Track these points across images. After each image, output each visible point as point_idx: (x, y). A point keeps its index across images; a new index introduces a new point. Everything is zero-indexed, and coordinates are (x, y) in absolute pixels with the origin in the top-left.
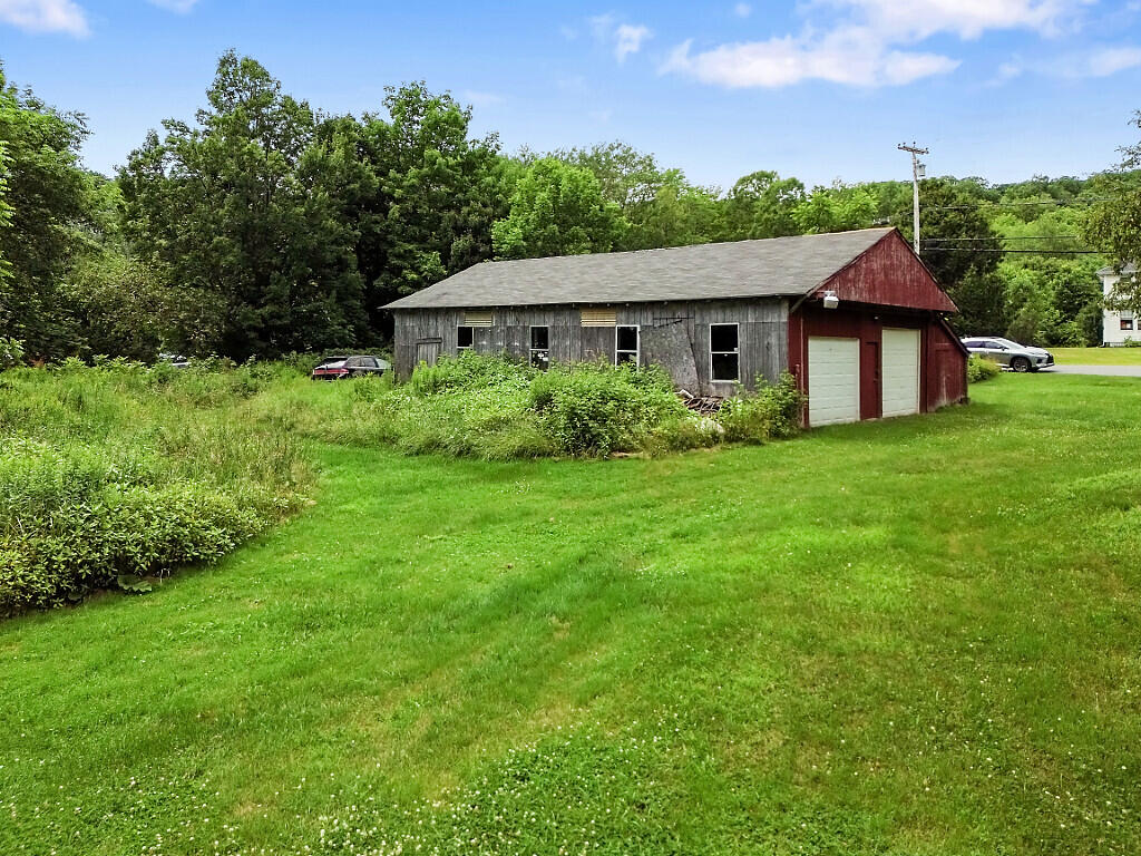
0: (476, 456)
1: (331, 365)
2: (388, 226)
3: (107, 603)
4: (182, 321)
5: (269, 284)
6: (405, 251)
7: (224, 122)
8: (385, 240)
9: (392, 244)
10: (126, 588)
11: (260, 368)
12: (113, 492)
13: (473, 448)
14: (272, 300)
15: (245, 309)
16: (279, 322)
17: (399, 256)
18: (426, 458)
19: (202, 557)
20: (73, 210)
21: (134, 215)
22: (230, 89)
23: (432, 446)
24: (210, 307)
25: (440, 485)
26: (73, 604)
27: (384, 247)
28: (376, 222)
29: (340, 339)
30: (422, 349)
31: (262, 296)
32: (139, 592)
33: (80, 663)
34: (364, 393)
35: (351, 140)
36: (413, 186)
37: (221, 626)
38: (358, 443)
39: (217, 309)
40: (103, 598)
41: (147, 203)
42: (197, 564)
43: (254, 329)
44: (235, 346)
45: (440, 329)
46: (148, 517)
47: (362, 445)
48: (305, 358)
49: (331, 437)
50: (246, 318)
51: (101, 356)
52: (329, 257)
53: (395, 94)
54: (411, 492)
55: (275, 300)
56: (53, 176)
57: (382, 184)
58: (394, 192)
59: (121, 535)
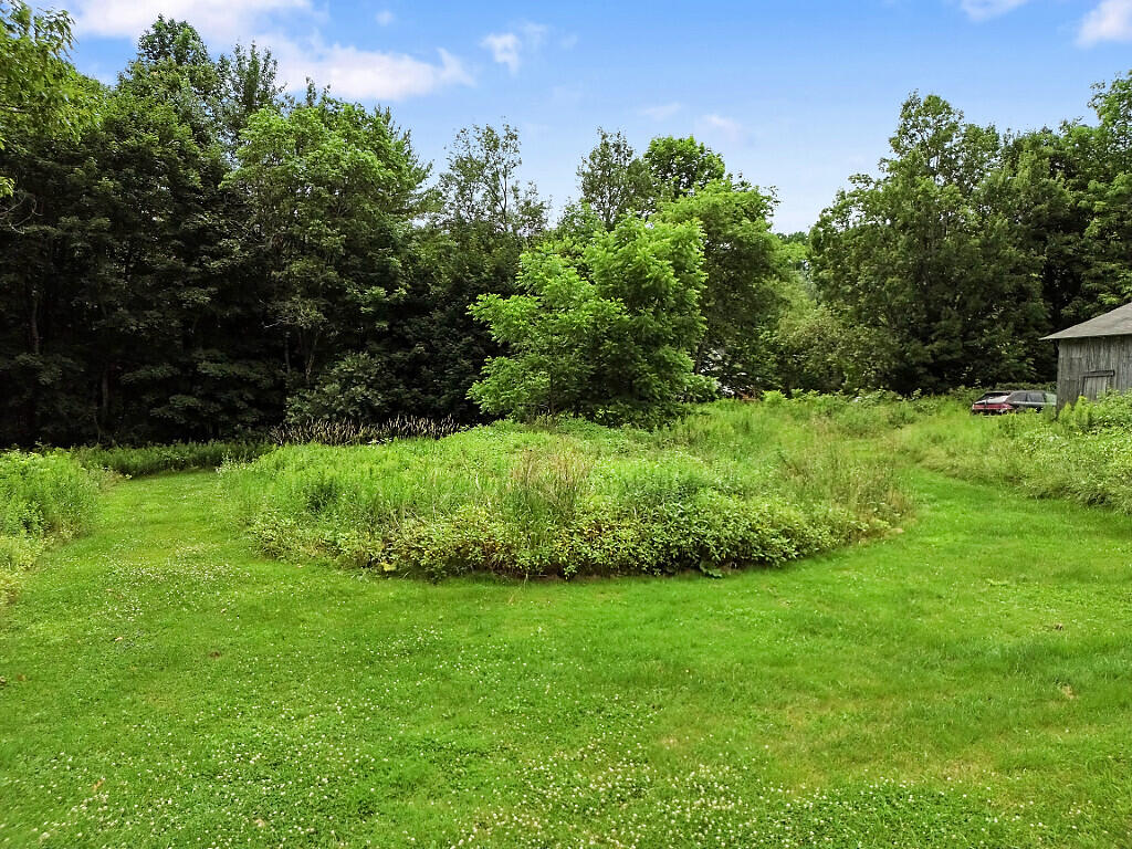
0: (1110, 507)
1: (990, 400)
2: (1084, 246)
3: (690, 580)
4: (856, 359)
5: (940, 320)
6: (1104, 272)
7: (902, 165)
8: (1080, 261)
9: (1088, 266)
10: (705, 571)
11: (922, 403)
12: (705, 496)
13: (1109, 498)
14: (942, 336)
15: (916, 344)
16: (949, 358)
17: (1097, 278)
18: (1047, 503)
19: (767, 559)
20: (768, 270)
21: (823, 266)
22: (913, 131)
23: (1060, 490)
24: (882, 344)
25: (1044, 533)
26: (670, 575)
27: (1077, 269)
28: (1069, 243)
29: (1015, 373)
30: (1089, 384)
31: (933, 332)
32: (712, 576)
33: (644, 614)
34: (1010, 430)
35: (1042, 156)
36: (1119, 195)
37: (748, 614)
38: (982, 479)
39: (890, 347)
40: (687, 575)
41: (832, 255)
42: (763, 564)
43: (924, 365)
44: (904, 381)
45: (1113, 360)
46: (726, 520)
47: (985, 482)
48: (972, 393)
49: (956, 471)
50: (915, 354)
51: (798, 390)
52: (1008, 288)
53: (1105, 91)
54: (1007, 535)
55: (946, 335)
56: (748, 243)
57: (1079, 198)
58: (1093, 205)
59: (702, 531)
